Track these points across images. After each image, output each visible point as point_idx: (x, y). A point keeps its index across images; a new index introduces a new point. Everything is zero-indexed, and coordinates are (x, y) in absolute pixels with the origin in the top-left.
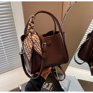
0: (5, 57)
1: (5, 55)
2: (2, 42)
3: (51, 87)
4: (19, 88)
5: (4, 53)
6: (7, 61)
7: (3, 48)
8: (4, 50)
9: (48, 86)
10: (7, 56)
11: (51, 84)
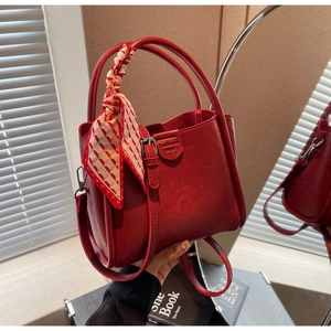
0: (20, 203)
1: (17, 195)
2: (9, 151)
3: (176, 306)
4: (68, 312)
5: (15, 188)
6: (23, 217)
7: (11, 172)
8: (15, 176)
9: (163, 304)
10: (26, 201)
11: (175, 296)
